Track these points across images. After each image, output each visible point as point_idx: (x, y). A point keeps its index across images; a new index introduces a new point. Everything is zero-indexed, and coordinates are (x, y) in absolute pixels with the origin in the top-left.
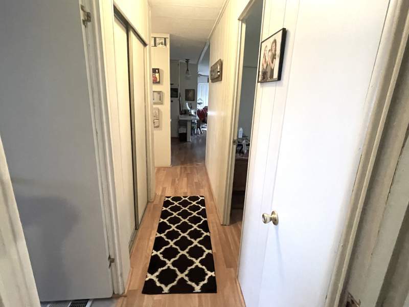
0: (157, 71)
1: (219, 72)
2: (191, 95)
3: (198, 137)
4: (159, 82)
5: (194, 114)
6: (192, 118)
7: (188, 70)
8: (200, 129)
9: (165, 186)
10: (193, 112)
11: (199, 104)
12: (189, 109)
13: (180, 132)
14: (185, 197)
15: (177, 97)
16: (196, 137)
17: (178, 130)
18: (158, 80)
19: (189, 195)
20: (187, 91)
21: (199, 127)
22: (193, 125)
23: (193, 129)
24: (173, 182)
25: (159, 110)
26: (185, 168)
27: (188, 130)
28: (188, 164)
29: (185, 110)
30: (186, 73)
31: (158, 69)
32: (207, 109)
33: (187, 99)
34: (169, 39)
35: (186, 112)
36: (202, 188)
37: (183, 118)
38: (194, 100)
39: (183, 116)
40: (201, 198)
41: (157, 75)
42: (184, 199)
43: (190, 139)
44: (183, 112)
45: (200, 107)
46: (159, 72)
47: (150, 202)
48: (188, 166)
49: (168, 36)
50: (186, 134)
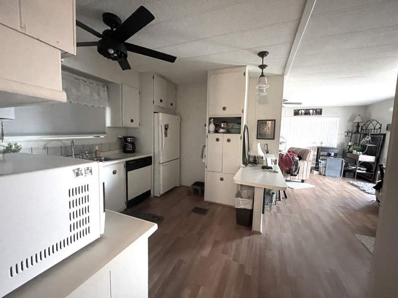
2: (269, 130)
12: (263, 154)
13: (238, 207)
15: (240, 133)
20: (261, 123)
27: (256, 204)
29: (255, 157)
33: (260, 136)
38: (273, 138)
44: (251, 160)
45: (284, 149)
50: (251, 212)
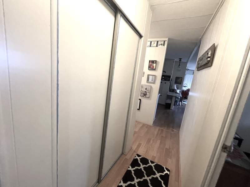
0: (155, 62)
1: (209, 57)
2: (179, 81)
3: (179, 107)
4: (155, 69)
5: (179, 93)
6: (177, 95)
7: (179, 65)
8: (181, 102)
9: (141, 142)
10: (178, 91)
11: (185, 87)
12: (176, 89)
13: (166, 102)
14: (152, 162)
15: (169, 81)
16: (177, 107)
17: (166, 101)
18: (154, 68)
19: (157, 161)
20: (177, 78)
21: (181, 101)
22: (176, 99)
23: (176, 102)
24: (149, 141)
25: (151, 87)
26: (162, 130)
27: (172, 102)
28: (166, 128)
29: (173, 89)
30: (178, 67)
31: (156, 61)
32: (189, 91)
33: (176, 83)
34: (167, 41)
35: (174, 91)
36: (170, 158)
37: (171, 94)
38: (181, 84)
39: (171, 92)
40: (166, 172)
41: (154, 65)
42: (150, 164)
43: (173, 107)
44: (172, 90)
45: (185, 89)
46: (156, 63)
47: (124, 154)
48: (165, 129)
49: (167, 39)
50: (171, 104)
